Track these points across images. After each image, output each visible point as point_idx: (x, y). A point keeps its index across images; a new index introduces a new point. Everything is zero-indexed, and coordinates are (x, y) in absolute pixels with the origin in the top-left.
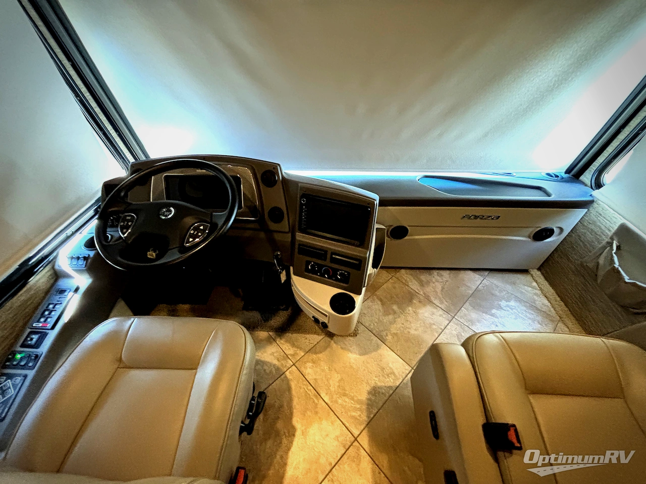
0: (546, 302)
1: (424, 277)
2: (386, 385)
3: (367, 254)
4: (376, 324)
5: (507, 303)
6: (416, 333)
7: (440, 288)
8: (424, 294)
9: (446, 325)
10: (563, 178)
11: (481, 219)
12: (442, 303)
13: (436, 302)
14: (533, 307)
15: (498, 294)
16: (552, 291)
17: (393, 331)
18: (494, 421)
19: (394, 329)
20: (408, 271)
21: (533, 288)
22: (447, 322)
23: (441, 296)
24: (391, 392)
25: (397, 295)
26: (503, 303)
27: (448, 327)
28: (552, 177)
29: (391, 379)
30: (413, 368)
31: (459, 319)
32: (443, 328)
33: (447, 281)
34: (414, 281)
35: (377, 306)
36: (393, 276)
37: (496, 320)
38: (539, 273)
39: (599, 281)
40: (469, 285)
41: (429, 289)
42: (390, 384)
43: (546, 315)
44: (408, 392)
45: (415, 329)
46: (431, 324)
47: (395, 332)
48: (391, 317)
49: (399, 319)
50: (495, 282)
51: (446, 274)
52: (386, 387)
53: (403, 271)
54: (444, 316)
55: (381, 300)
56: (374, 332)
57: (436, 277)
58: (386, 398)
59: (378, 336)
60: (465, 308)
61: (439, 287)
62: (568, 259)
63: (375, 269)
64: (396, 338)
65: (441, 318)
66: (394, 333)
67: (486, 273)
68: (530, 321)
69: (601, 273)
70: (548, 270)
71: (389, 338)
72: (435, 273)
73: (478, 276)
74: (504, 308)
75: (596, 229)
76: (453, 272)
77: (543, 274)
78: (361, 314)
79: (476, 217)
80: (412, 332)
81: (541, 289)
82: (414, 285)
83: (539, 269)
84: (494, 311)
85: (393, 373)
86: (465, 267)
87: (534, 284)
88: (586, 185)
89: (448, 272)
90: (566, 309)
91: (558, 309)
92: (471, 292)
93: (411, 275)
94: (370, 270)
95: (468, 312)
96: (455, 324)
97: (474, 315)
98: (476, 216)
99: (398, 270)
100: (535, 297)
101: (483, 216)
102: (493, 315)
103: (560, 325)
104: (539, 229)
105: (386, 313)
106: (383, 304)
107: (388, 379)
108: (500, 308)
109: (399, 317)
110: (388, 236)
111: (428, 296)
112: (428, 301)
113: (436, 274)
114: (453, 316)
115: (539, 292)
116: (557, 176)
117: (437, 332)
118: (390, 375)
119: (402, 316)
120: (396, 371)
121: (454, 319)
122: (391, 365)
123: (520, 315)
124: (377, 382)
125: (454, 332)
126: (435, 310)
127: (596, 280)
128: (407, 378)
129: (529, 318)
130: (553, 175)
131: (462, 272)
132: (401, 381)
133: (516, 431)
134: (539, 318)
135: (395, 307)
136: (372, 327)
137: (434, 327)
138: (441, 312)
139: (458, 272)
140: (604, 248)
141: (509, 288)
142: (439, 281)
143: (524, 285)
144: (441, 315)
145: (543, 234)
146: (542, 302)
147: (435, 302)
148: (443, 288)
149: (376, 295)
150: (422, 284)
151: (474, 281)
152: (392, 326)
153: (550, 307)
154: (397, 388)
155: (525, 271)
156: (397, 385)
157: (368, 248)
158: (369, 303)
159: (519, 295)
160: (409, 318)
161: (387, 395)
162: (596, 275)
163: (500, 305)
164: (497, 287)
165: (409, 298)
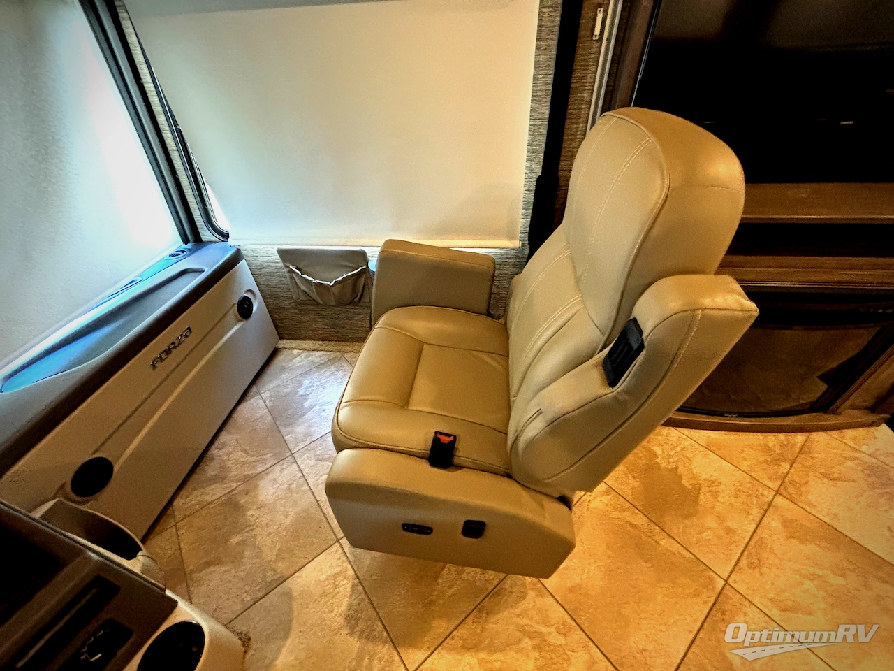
0: (318, 353)
1: (210, 470)
2: (348, 594)
3: (90, 558)
4: (247, 588)
5: (304, 386)
6: (290, 518)
7: (243, 454)
8: (239, 480)
9: (298, 469)
10: (189, 250)
11: (175, 347)
12: (264, 461)
13: (261, 468)
14: (319, 367)
15: (288, 390)
16: (311, 342)
17: (272, 555)
18: (429, 452)
19: (270, 555)
20: (183, 492)
21: (299, 355)
22: (295, 465)
23: (255, 458)
24: (360, 588)
25: (217, 528)
26: (301, 391)
27: (302, 466)
28: (178, 255)
29: (342, 583)
30: (338, 541)
31: (298, 448)
32: (300, 475)
33: (237, 440)
34: (207, 489)
35: (215, 577)
36: (176, 525)
37: (317, 407)
38: (285, 341)
39: (321, 302)
40: (258, 416)
41: (235, 472)
42: (349, 586)
43: (332, 361)
44: (368, 557)
45: (285, 518)
46: (289, 490)
47: (275, 552)
48: (248, 553)
49: (259, 538)
50: (272, 385)
51: (224, 437)
52: (351, 596)
53: (178, 502)
54: (284, 467)
55: (208, 564)
56: (259, 595)
57: (221, 453)
58: (367, 600)
59: (270, 589)
60: (288, 435)
61: (240, 456)
62: (287, 309)
63: (140, 553)
64: (286, 555)
65: (285, 472)
66: (277, 555)
67: (254, 389)
68: (333, 377)
69: (314, 296)
70: (288, 332)
71: (281, 567)
72: (214, 451)
73: (252, 400)
74: (308, 393)
75: (270, 270)
76: (228, 427)
77: (287, 339)
78: (214, 615)
79: (168, 352)
80: (287, 522)
81: (304, 350)
82: (215, 493)
83: (281, 339)
84: (306, 405)
85: (335, 576)
86: (231, 409)
87: (295, 352)
88: (216, 242)
89: (224, 433)
90: (333, 343)
91: (329, 348)
92: (270, 418)
93: (194, 489)
94: (135, 565)
95: (295, 434)
96: (301, 456)
97: (300, 429)
98: (165, 351)
99: (169, 511)
100: (309, 359)
101: (174, 343)
102: (311, 407)
103: (346, 356)
104: (236, 306)
105: (237, 559)
106: (218, 562)
107: (342, 589)
108: (305, 397)
109: (255, 536)
110: (83, 503)
111: (246, 476)
112: (251, 481)
113: (216, 451)
114: (290, 454)
115: (305, 354)
116: (183, 252)
117: (302, 486)
118: (337, 583)
119: (257, 532)
120: (335, 571)
121: (295, 455)
122: (323, 577)
123: (323, 382)
124: (340, 612)
125: (312, 462)
126: (271, 476)
127: (319, 304)
128: (348, 555)
129: (330, 376)
130: (179, 253)
131: (235, 415)
132: (349, 567)
133: (441, 434)
134: (333, 368)
135: (235, 540)
136: (248, 598)
137: (294, 486)
138: (277, 468)
139: (231, 421)
140: (292, 278)
141: (285, 376)
142: (230, 450)
143: (291, 360)
144: (282, 470)
145: (245, 308)
146: (317, 357)
147: (258, 472)
148: (245, 451)
149: (192, 572)
150: (220, 479)
151: (257, 407)
152: (264, 556)
153: (325, 353)
154: (358, 577)
155: (275, 353)
156: (353, 573)
157: (78, 551)
158: (199, 591)
159: (300, 372)
160: (265, 520)
161: (363, 596)
162: (314, 300)
163: (302, 396)
164: (279, 386)
165: (232, 506)
